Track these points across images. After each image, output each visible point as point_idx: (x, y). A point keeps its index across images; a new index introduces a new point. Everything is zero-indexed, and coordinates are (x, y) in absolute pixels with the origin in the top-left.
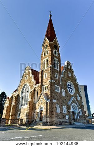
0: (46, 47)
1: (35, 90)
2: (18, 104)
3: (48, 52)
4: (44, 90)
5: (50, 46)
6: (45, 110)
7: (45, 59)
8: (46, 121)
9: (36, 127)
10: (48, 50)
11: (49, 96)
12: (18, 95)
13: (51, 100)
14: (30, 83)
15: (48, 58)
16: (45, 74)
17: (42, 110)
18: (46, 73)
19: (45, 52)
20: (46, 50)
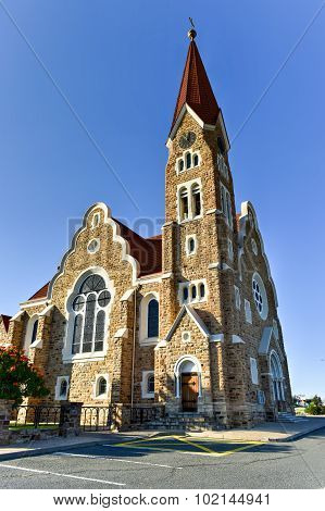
0: (188, 140)
1: (137, 296)
2: (56, 345)
3: (200, 159)
4: (190, 297)
5: (205, 138)
6: (208, 373)
7: (188, 185)
8: (216, 413)
9: (194, 435)
10: (198, 152)
11: (219, 319)
12: (55, 311)
13: (227, 335)
14: (110, 267)
15: (198, 181)
16: (188, 237)
17: (186, 370)
18: (194, 236)
19: (183, 158)
20: (190, 150)
